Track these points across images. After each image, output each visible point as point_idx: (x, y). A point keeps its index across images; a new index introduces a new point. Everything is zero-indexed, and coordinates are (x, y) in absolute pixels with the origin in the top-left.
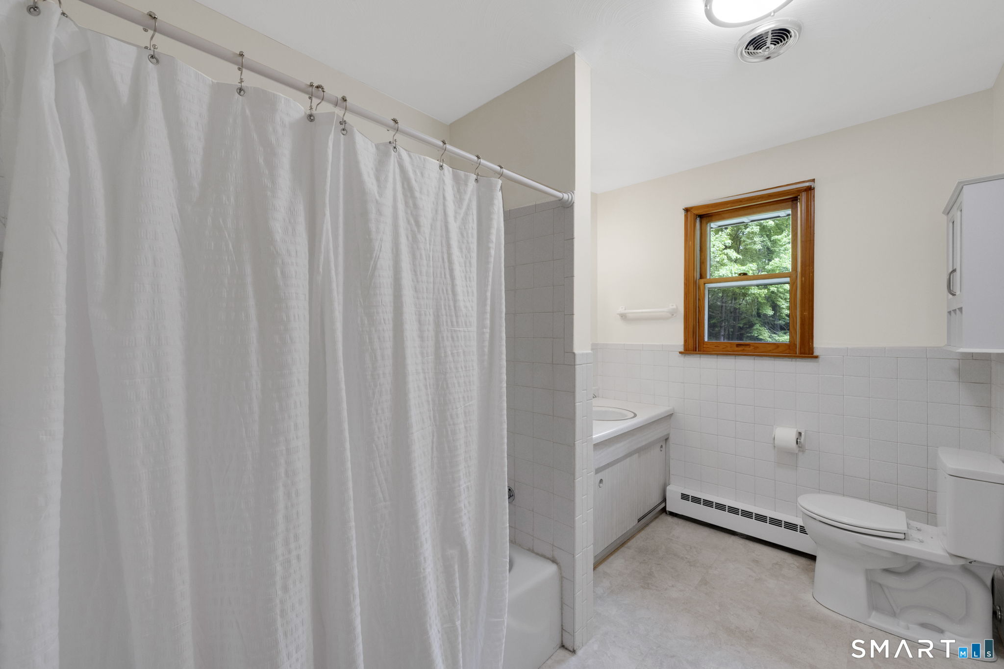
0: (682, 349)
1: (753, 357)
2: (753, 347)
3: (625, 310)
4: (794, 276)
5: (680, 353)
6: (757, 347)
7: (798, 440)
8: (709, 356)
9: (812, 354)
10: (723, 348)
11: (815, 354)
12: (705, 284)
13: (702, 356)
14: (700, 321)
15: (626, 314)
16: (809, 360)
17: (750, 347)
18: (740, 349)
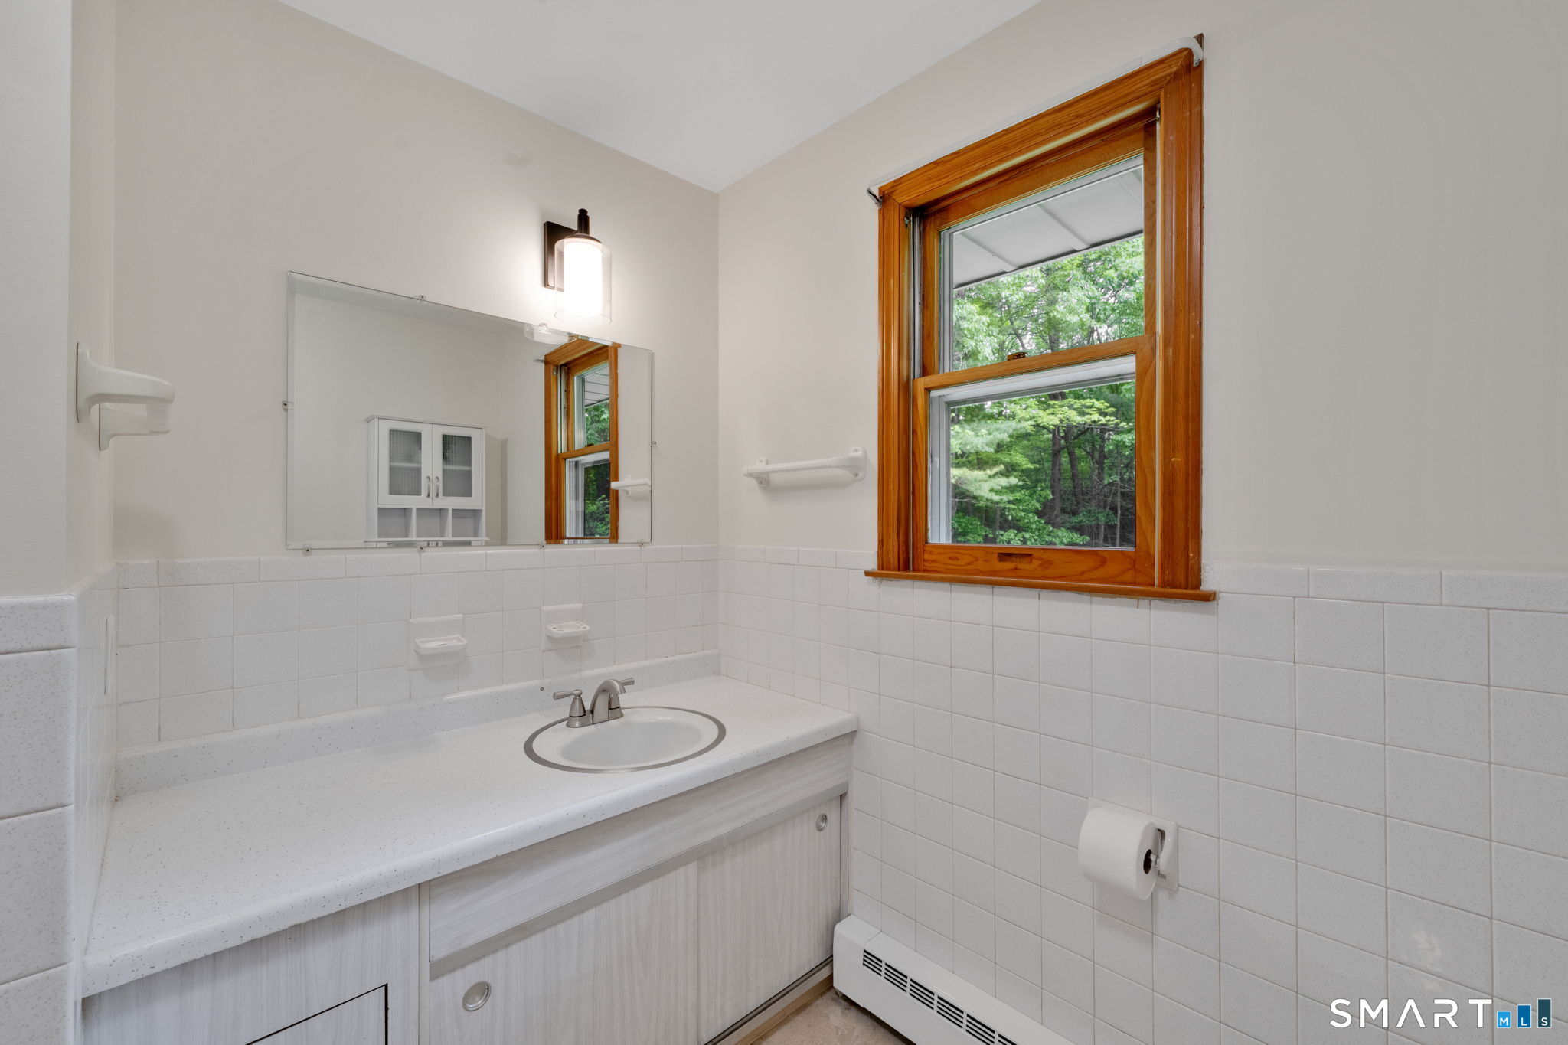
0: (873, 565)
1: (1035, 592)
2: (1040, 562)
3: (767, 464)
4: (1147, 349)
5: (867, 574)
6: (1050, 563)
7: (1153, 857)
8: (931, 584)
9: (1198, 586)
10: (968, 564)
11: (1206, 587)
12: (928, 390)
13: (918, 583)
14: (916, 491)
15: (768, 473)
16: (1188, 605)
17: (1031, 562)
18: (1008, 565)
